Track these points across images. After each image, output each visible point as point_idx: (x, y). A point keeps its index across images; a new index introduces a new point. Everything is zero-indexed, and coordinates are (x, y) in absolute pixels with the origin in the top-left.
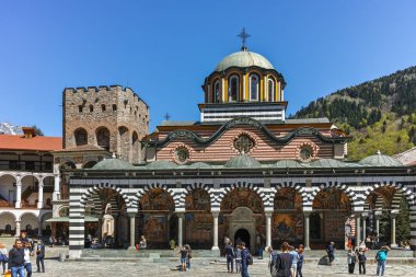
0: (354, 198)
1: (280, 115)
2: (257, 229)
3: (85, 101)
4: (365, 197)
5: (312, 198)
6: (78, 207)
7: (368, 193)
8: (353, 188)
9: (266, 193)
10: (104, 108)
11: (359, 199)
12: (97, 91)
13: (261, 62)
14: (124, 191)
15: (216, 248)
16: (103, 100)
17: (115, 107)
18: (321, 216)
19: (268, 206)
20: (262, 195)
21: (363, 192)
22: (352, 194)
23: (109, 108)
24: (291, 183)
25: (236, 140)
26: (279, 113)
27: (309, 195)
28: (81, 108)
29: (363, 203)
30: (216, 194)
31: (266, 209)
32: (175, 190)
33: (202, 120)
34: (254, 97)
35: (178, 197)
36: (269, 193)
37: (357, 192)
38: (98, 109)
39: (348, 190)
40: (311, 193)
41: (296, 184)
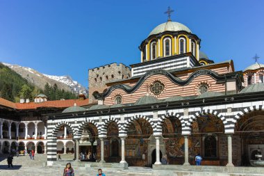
0: (224, 122)
1: (186, 64)
2: (166, 149)
3: (98, 76)
4: (235, 121)
5: (189, 124)
6: (51, 136)
7: (238, 117)
8: (224, 114)
9: (154, 122)
10: (107, 77)
11: (229, 123)
12: (104, 68)
13: (175, 27)
14: (73, 125)
15: (123, 161)
16: (107, 73)
17: (113, 76)
18: (217, 138)
19: (156, 131)
20: (152, 124)
21: (233, 117)
22: (222, 119)
23: (110, 77)
24: (172, 113)
25: (151, 86)
26: (185, 62)
27: (186, 122)
28: (96, 79)
29: (233, 126)
30: (122, 124)
31: (155, 134)
32: (98, 123)
33: (133, 75)
34: (167, 53)
35: (100, 127)
36: (156, 122)
37: (227, 117)
38: (104, 79)
39: (219, 116)
40: (188, 120)
41: (177, 114)
